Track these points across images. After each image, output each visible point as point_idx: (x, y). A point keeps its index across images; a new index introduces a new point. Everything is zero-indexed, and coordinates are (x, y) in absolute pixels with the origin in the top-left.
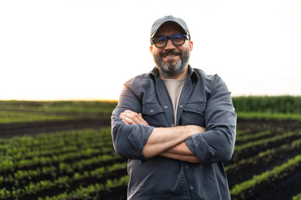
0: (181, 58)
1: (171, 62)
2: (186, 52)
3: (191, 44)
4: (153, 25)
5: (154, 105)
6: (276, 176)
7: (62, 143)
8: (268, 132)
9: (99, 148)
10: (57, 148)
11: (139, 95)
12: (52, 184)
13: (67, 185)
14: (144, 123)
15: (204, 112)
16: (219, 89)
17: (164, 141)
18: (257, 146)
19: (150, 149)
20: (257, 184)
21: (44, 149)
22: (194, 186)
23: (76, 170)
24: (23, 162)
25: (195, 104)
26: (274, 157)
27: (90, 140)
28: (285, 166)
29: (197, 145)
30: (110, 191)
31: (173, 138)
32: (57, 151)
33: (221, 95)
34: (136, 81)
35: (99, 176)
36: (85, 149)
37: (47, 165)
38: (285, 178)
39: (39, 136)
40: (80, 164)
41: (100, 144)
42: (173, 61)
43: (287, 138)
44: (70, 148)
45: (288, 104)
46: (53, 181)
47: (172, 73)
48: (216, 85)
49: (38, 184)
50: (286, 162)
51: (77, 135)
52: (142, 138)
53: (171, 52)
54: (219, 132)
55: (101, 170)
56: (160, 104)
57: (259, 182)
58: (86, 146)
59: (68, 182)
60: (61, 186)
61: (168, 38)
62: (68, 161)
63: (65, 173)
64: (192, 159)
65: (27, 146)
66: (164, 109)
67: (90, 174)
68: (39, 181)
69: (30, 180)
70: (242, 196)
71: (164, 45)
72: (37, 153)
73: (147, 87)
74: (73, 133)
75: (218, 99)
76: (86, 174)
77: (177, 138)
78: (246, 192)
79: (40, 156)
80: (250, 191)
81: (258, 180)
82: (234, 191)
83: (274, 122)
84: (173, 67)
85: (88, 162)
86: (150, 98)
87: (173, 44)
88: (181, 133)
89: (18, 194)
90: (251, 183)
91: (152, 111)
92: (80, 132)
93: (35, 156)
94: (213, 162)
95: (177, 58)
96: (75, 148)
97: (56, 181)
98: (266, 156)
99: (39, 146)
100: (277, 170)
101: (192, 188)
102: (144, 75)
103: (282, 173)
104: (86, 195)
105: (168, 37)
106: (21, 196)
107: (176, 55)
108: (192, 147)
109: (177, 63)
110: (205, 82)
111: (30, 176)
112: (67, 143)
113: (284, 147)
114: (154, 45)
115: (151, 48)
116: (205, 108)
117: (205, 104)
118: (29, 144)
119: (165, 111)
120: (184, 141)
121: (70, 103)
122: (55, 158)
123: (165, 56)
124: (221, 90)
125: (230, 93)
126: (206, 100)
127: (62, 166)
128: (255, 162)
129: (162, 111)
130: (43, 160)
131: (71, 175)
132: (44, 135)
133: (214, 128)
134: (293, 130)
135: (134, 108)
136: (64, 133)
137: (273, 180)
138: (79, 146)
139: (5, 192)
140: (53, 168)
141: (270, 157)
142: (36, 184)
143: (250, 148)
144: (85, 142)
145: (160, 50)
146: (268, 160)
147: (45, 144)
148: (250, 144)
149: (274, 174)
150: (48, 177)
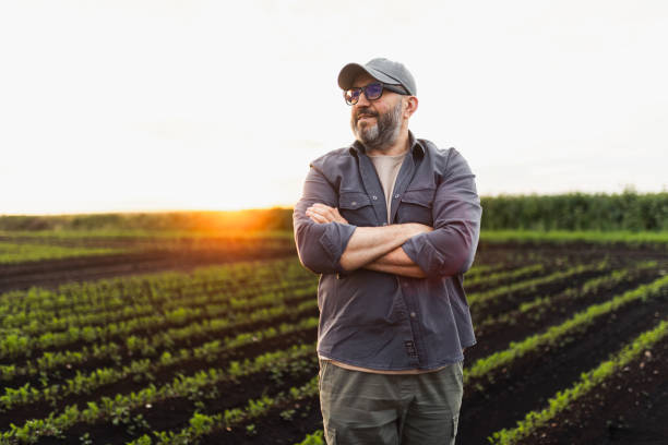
1: (363, 125)
5: (356, 196)
6: (552, 342)
7: (117, 301)
8: (538, 267)
9: (201, 306)
11: (333, 180)
12: (119, 375)
13: (149, 376)
14: (342, 221)
15: (431, 205)
16: (455, 170)
17: (371, 246)
18: (517, 294)
19: (351, 258)
20: (517, 358)
21: (82, 312)
22: (416, 312)
23: (163, 348)
24: (47, 338)
25: (418, 193)
26: (549, 310)
27: (176, 292)
28: (568, 325)
29: (418, 250)
30: (238, 382)
31: (384, 242)
33: (459, 179)
34: (330, 159)
35: (210, 357)
36: (171, 309)
37: (99, 341)
38: (568, 346)
39: (63, 288)
40: (167, 338)
41: (202, 299)
42: (366, 125)
43: (575, 276)
44: (139, 309)
45: (578, 211)
46: (119, 370)
48: (451, 164)
49: (93, 375)
50: (572, 318)
51: (146, 285)
52: (339, 241)
53: (362, 111)
54: (451, 230)
55: (214, 345)
56: (367, 194)
57: (521, 354)
58: (171, 303)
59: (151, 370)
60: (137, 378)
62: (139, 332)
63: (138, 356)
64: (413, 271)
65: (45, 308)
66: (371, 200)
67: (192, 355)
68: (93, 370)
70: (491, 379)
72: (71, 319)
73: (345, 167)
74: (137, 279)
75: (455, 184)
76: (184, 353)
77: (391, 241)
78: (497, 371)
80: (504, 370)
81: (519, 350)
82: (475, 371)
83: (551, 247)
84: (364, 134)
85: (184, 332)
86: (351, 185)
87: (368, 98)
89: (55, 395)
90: (506, 355)
91: (354, 204)
92: (152, 278)
94: (442, 276)
95: (371, 120)
96: (149, 308)
97: (127, 370)
98: (534, 310)
99: (70, 306)
100: (553, 333)
101: (413, 314)
102: (341, 150)
103: (563, 337)
104: (192, 390)
106: (60, 398)
108: (412, 253)
109: (370, 129)
110: (434, 160)
113: (568, 292)
116: (432, 197)
117: (433, 192)
118: (48, 303)
119: (374, 204)
120: (401, 246)
121: (113, 219)
122: (113, 328)
124: (459, 172)
125: (474, 176)
126: (435, 186)
127: (131, 341)
128: (513, 321)
129: (368, 203)
130: (89, 333)
131: (155, 358)
132: (74, 286)
133: (444, 226)
134: (586, 261)
135: (326, 200)
136: (116, 280)
137: (547, 349)
138: (159, 304)
139: (29, 390)
140: (114, 346)
141: (542, 310)
142: (88, 375)
143: (503, 298)
144: (167, 295)
146: (537, 317)
147: (82, 304)
148: (503, 290)
149: (547, 341)
150: (106, 362)
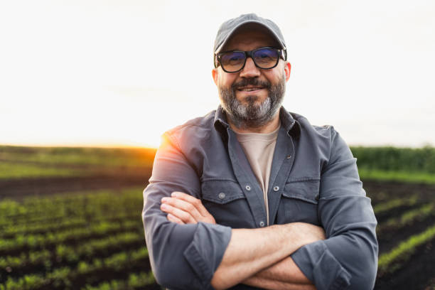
0: (270, 95)
1: (251, 100)
2: (280, 85)
3: (287, 68)
4: (220, 31)
6: (384, 269)
7: (62, 212)
9: (119, 220)
10: (55, 220)
12: (42, 281)
13: (68, 283)
15: (317, 200)
21: (34, 222)
23: (84, 257)
25: (303, 184)
27: (105, 208)
28: (395, 253)
32: (55, 225)
35: (119, 268)
36: (98, 222)
37: (38, 248)
39: (28, 200)
40: (89, 247)
41: (122, 215)
42: (256, 98)
43: (394, 209)
44: (76, 221)
46: (44, 276)
47: (253, 122)
49: (21, 281)
50: (397, 246)
51: (86, 201)
52: (211, 255)
53: (251, 82)
55: (121, 257)
56: (238, 183)
58: (100, 217)
59: (69, 277)
60: (57, 284)
61: (248, 55)
62: (71, 242)
63: (64, 262)
65: (9, 217)
66: (244, 191)
67: (104, 265)
68: (22, 276)
69: (8, 274)
71: (238, 67)
72: (23, 228)
74: (80, 196)
76: (98, 263)
77: (276, 251)
79: (27, 233)
84: (255, 110)
85: (102, 244)
86: (215, 172)
87: (256, 66)
88: (282, 241)
91: (222, 196)
92: (91, 196)
93: (20, 233)
96: (81, 221)
97: (50, 276)
99: (27, 216)
105: (246, 53)
107: (261, 88)
108: (307, 266)
109: (262, 104)
110: (318, 142)
111: (8, 266)
112: (70, 213)
114: (220, 67)
115: (215, 73)
116: (318, 190)
117: (319, 183)
118: (13, 213)
119: (248, 196)
120: (290, 256)
121: (78, 151)
122: (51, 237)
123: (241, 90)
127: (61, 250)
129: (241, 195)
130: (32, 240)
131: (73, 265)
132: (36, 200)
133: (344, 232)
134: (401, 196)
138: (89, 218)
140: (46, 254)
142: (18, 281)
144: (98, 211)
145: (232, 78)
147: (37, 213)
150: (38, 268)
